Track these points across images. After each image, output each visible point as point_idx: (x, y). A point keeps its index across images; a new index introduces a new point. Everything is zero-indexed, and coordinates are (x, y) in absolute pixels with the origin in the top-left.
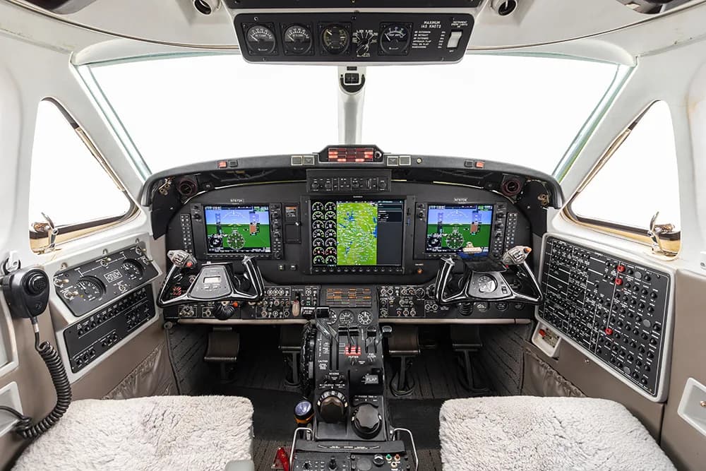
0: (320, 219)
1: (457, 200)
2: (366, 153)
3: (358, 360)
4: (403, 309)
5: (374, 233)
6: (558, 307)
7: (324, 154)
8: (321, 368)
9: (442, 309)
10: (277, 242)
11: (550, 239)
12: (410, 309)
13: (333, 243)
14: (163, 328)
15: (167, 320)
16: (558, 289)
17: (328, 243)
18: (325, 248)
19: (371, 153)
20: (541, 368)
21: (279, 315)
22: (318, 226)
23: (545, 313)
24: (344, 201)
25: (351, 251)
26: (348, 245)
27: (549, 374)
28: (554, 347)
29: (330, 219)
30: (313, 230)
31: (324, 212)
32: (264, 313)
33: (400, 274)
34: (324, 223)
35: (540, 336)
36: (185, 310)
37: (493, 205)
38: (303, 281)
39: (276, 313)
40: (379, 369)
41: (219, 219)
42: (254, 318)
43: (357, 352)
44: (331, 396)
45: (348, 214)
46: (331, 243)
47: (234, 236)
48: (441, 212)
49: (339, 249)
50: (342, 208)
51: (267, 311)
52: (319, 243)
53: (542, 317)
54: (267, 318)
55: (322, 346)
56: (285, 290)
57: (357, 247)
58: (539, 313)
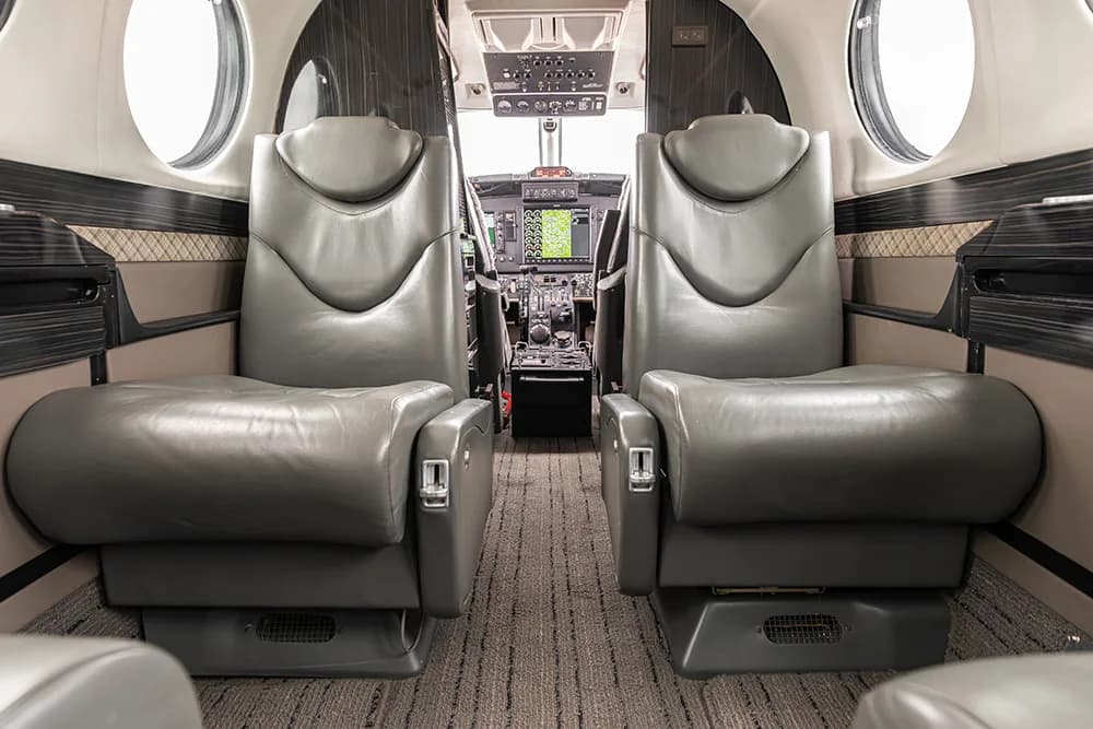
0: (530, 222)
2: (561, 171)
3: (556, 304)
7: (533, 173)
8: (533, 310)
10: (499, 240)
13: (540, 241)
17: (536, 241)
18: (534, 244)
19: (564, 171)
22: (529, 228)
24: (547, 209)
25: (553, 247)
26: (551, 242)
29: (537, 222)
30: (525, 231)
31: (533, 218)
33: (588, 264)
34: (533, 226)
43: (556, 299)
49: (544, 245)
50: (546, 215)
52: (529, 241)
56: (504, 278)
57: (557, 243)
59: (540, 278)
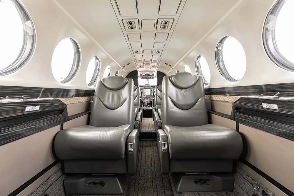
59: (146, 98)
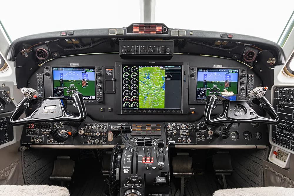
0: (128, 77)
1: (216, 66)
2: (157, 28)
3: (151, 166)
4: (182, 138)
5: (163, 87)
6: (286, 132)
7: (130, 29)
8: (125, 172)
9: (208, 138)
10: (99, 92)
11: (277, 88)
12: (187, 139)
13: (137, 93)
14: (19, 151)
15: (22, 145)
16: (285, 120)
17: (133, 94)
18: (131, 97)
19: (161, 28)
20: (277, 177)
21: (99, 142)
22: (127, 82)
23: (277, 138)
24: (143, 66)
25: (149, 99)
26: (146, 95)
27: (283, 181)
28: (285, 161)
29: (134, 77)
30: (123, 85)
31: (131, 73)
32: (89, 141)
33: (180, 115)
34: (131, 80)
35: (274, 155)
36: (36, 138)
37: (238, 69)
38: (116, 119)
39: (97, 141)
40: (166, 173)
41: (62, 76)
42: (82, 144)
43: (151, 160)
44: (132, 193)
45: (146, 74)
46: (135, 94)
47: (71, 88)
48: (205, 73)
49: (140, 97)
50: (143, 71)
51: (92, 139)
52: (127, 94)
53: (274, 142)
54: (91, 144)
55: (126, 157)
56: (104, 126)
57: (152, 96)
58: (273, 140)
